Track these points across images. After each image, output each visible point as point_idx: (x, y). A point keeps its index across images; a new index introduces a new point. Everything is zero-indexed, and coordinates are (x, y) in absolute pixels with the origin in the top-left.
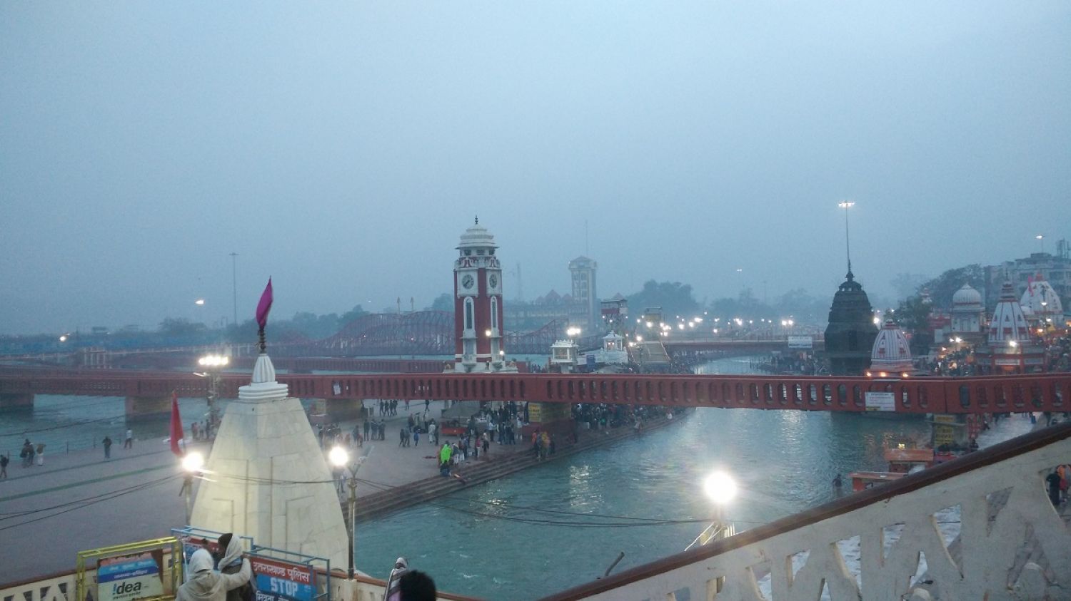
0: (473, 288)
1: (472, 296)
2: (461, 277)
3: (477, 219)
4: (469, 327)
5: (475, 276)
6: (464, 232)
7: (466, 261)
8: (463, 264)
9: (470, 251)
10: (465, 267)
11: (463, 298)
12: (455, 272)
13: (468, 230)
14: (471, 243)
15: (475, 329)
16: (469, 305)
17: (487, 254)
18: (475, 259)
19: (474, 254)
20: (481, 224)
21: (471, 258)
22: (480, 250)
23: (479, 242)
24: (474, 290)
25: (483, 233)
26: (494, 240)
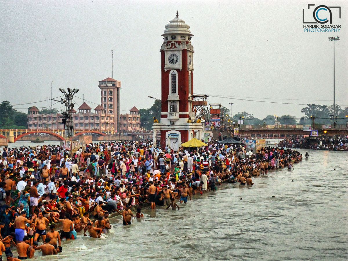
0: (177, 63)
1: (177, 70)
2: (167, 55)
3: (177, 14)
4: (174, 91)
5: (180, 55)
6: (168, 23)
7: (172, 44)
8: (170, 46)
9: (175, 37)
10: (171, 48)
11: (169, 71)
12: (163, 52)
13: (171, 22)
14: (173, 31)
15: (178, 94)
16: (174, 77)
17: (187, 39)
18: (179, 42)
19: (179, 38)
20: (180, 18)
21: (176, 42)
22: (183, 36)
23: (181, 30)
24: (179, 65)
25: (183, 24)
26: (190, 29)
